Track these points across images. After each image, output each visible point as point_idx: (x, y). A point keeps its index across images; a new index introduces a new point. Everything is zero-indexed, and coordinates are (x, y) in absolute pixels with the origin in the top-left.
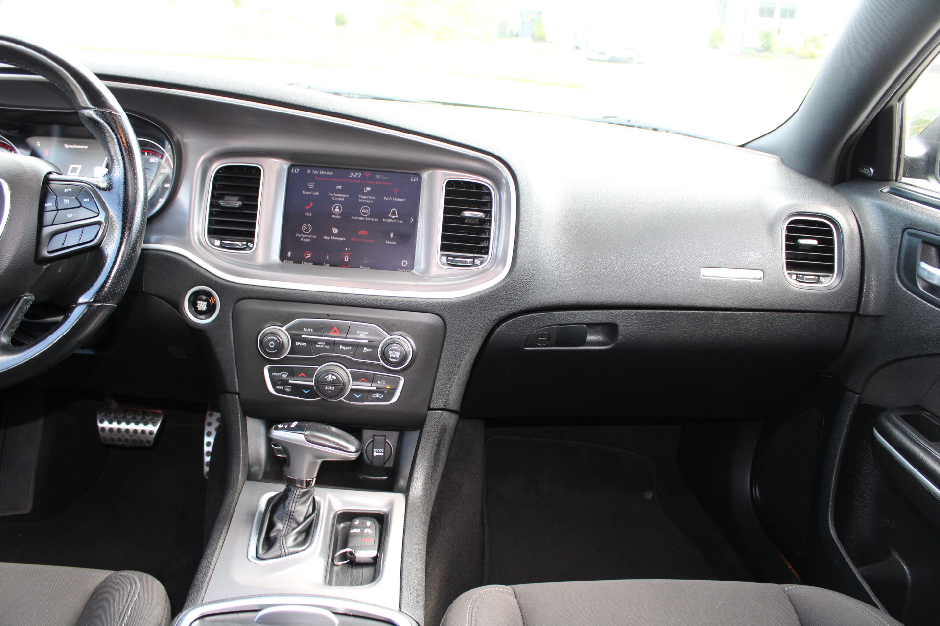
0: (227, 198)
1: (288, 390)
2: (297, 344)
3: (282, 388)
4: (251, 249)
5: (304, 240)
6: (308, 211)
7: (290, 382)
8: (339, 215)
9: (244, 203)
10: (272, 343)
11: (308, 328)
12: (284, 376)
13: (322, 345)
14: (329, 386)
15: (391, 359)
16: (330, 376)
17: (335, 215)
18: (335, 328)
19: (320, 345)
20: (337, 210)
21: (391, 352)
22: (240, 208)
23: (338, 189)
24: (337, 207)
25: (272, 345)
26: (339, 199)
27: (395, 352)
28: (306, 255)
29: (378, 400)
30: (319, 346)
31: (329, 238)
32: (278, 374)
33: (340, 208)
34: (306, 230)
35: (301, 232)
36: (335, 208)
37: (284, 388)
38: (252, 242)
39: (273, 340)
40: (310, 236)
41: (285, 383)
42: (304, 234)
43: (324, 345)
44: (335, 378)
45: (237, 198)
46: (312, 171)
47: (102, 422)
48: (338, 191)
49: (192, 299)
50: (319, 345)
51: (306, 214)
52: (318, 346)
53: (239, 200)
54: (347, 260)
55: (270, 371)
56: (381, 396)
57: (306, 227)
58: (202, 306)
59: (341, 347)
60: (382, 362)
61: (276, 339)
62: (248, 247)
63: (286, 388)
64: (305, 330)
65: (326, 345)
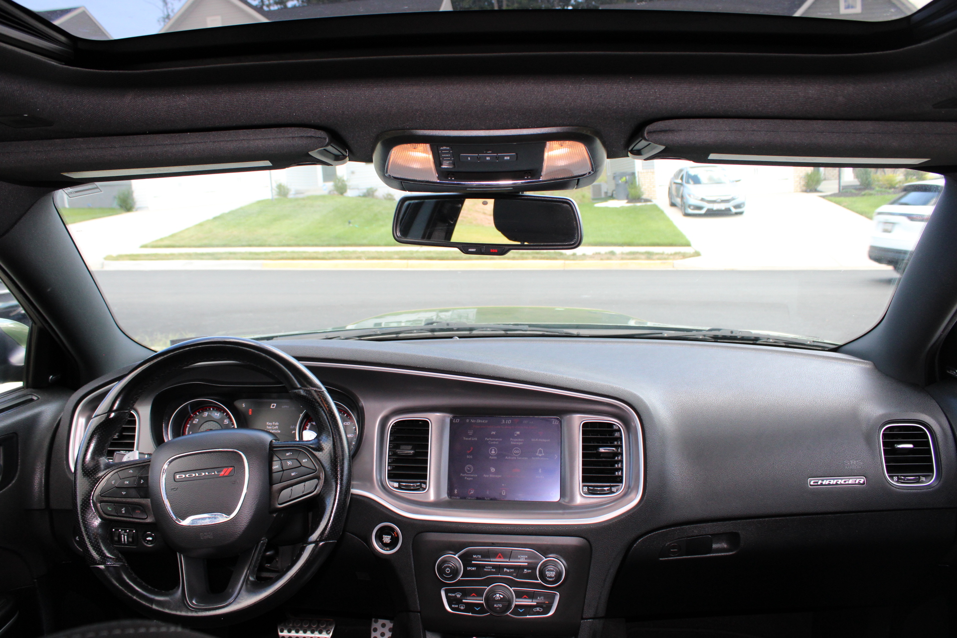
0: (402, 447)
1: (462, 608)
2: (468, 568)
4: (424, 489)
5: (468, 479)
6: (469, 454)
7: (464, 601)
8: (495, 456)
9: (417, 451)
10: (447, 569)
11: (477, 555)
12: (458, 596)
13: (489, 569)
14: (497, 604)
15: (548, 579)
16: (498, 595)
17: (492, 456)
18: (500, 554)
20: (493, 452)
21: (548, 572)
22: (414, 455)
23: (493, 434)
24: (493, 450)
25: (448, 571)
26: (494, 443)
27: (551, 573)
28: (470, 492)
29: (538, 613)
31: (488, 476)
32: (453, 595)
33: (495, 451)
34: (468, 471)
35: (465, 473)
36: (491, 450)
37: (458, 606)
38: (425, 483)
39: (449, 567)
40: (472, 476)
41: (459, 601)
42: (467, 474)
43: (491, 569)
44: (502, 596)
45: (410, 447)
46: (470, 421)
47: (282, 631)
48: (493, 436)
49: (378, 534)
51: (468, 457)
52: (486, 570)
53: (411, 450)
54: (505, 494)
55: (447, 592)
56: (541, 610)
57: (469, 468)
58: (387, 539)
59: (505, 570)
60: (540, 581)
61: (451, 566)
62: (421, 487)
63: (461, 606)
64: (474, 556)
65: (493, 568)
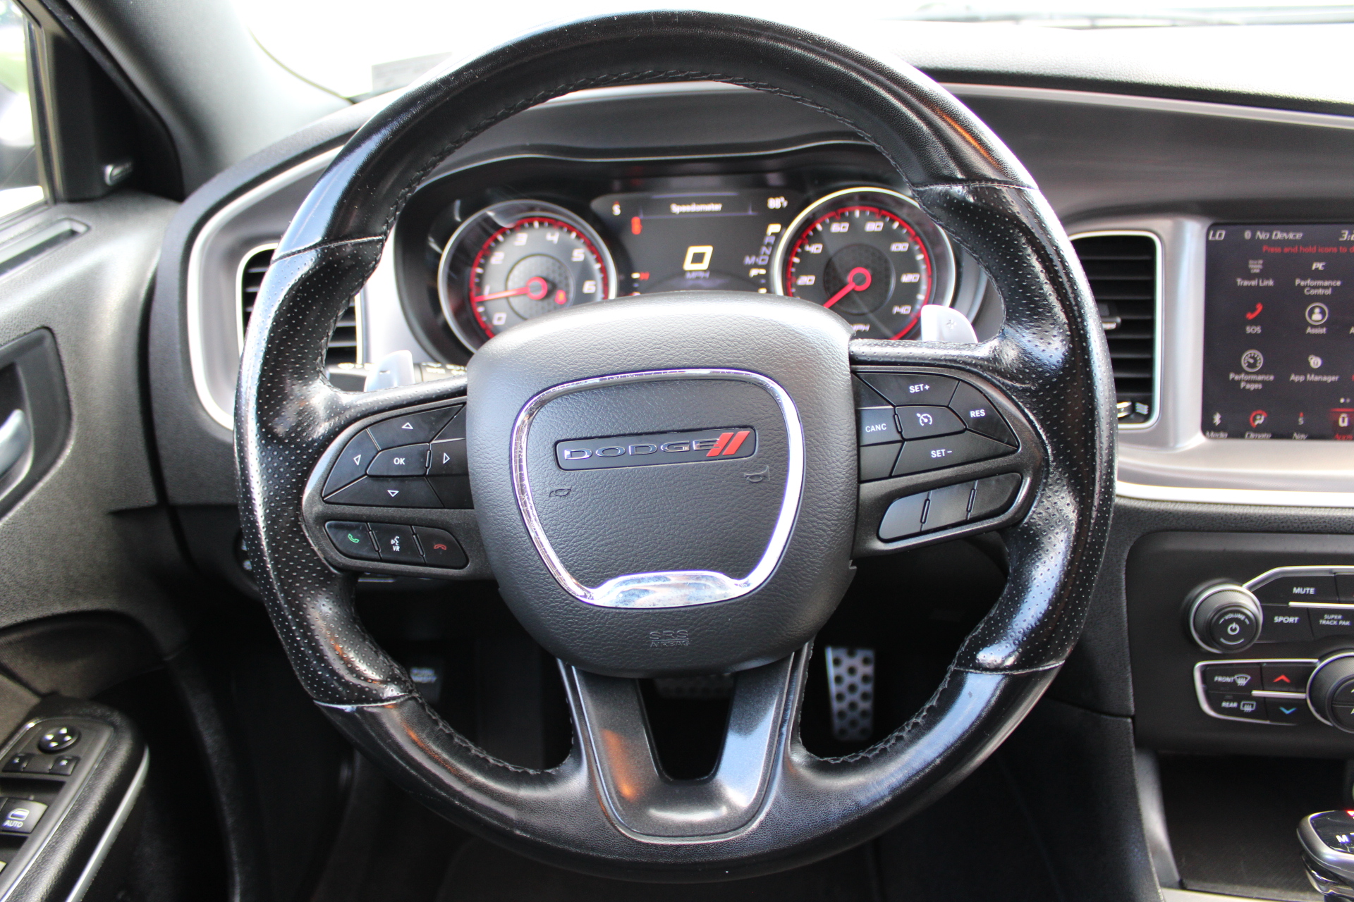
1: (1249, 709)
2: (1277, 619)
3: (1234, 704)
4: (1147, 417)
5: (1248, 386)
6: (1253, 323)
7: (1254, 692)
8: (1322, 326)
10: (1234, 625)
11: (1303, 586)
12: (1242, 681)
13: (1333, 619)
17: (1313, 327)
19: (1330, 620)
20: (1317, 316)
23: (1317, 269)
24: (1317, 310)
25: (1232, 630)
26: (1320, 292)
28: (1255, 419)
30: (1328, 623)
31: (1301, 378)
32: (1228, 679)
33: (1323, 312)
34: (1250, 365)
35: (1239, 370)
36: (1311, 312)
37: (1238, 704)
38: (1149, 402)
39: (1237, 621)
40: (1260, 378)
41: (1242, 694)
42: (1247, 373)
43: (1338, 620)
46: (1254, 235)
48: (1317, 275)
50: (1327, 620)
51: (1249, 330)
52: (1324, 622)
53: (1114, 314)
54: (1346, 424)
55: (1208, 672)
57: (1251, 357)
61: (1242, 618)
62: (1134, 412)
63: (1244, 705)
64: (1296, 590)
65: (1343, 619)
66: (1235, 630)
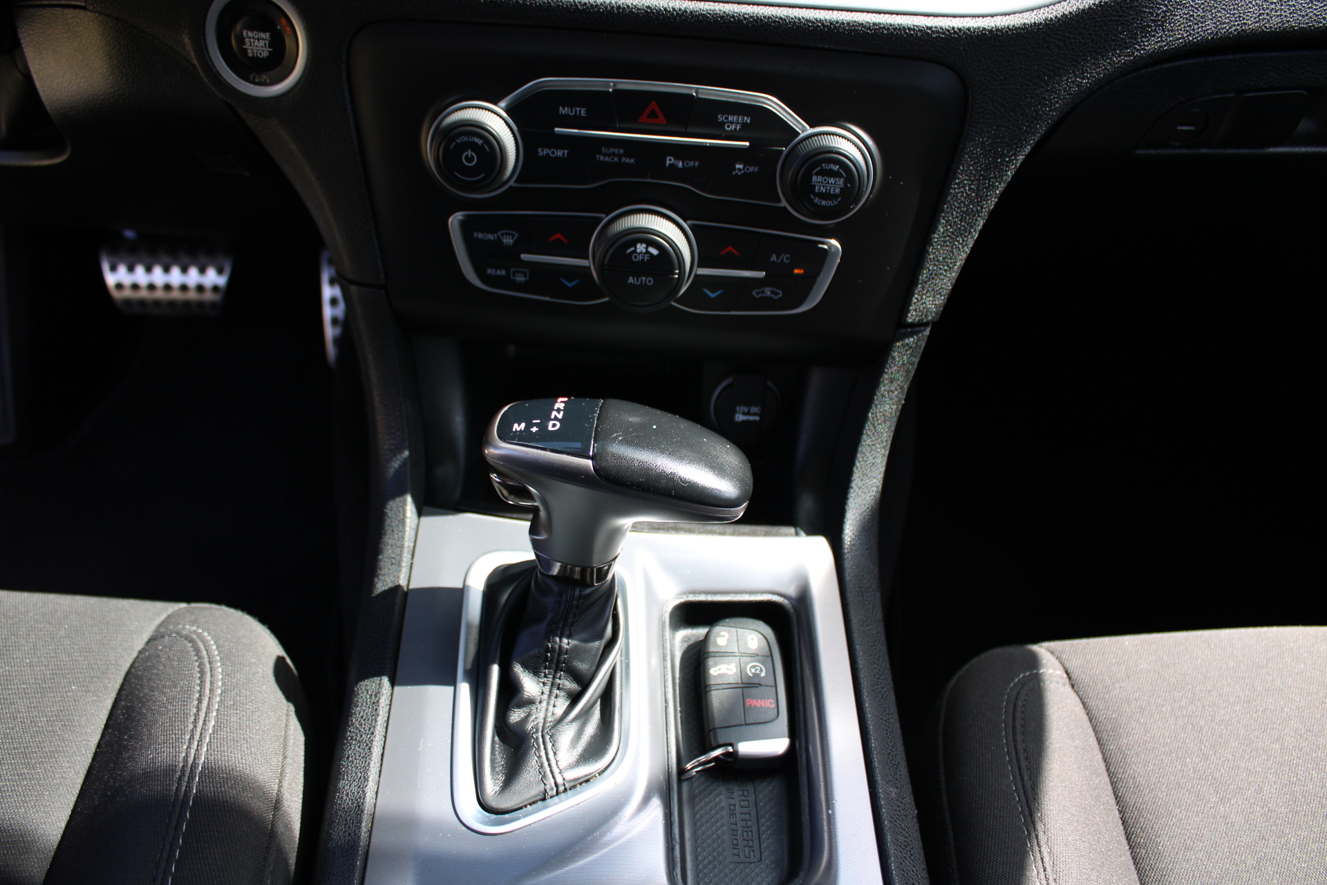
1: (520, 278)
2: (543, 152)
3: (503, 272)
7: (525, 256)
10: (470, 153)
11: (572, 106)
12: (508, 241)
13: (613, 154)
14: (637, 274)
15: (816, 200)
16: (641, 248)
18: (654, 105)
19: (609, 155)
21: (820, 178)
25: (470, 160)
27: (832, 180)
29: (767, 304)
30: (607, 159)
32: (491, 237)
37: (508, 273)
39: (474, 146)
41: (510, 259)
43: (620, 156)
44: (654, 252)
47: (113, 268)
49: (226, 23)
50: (605, 155)
52: (602, 158)
55: (468, 226)
56: (776, 294)
58: (255, 42)
59: (669, 160)
60: (784, 203)
61: (480, 142)
63: (514, 272)
64: (563, 111)
65: (626, 155)
66: (472, 158)
